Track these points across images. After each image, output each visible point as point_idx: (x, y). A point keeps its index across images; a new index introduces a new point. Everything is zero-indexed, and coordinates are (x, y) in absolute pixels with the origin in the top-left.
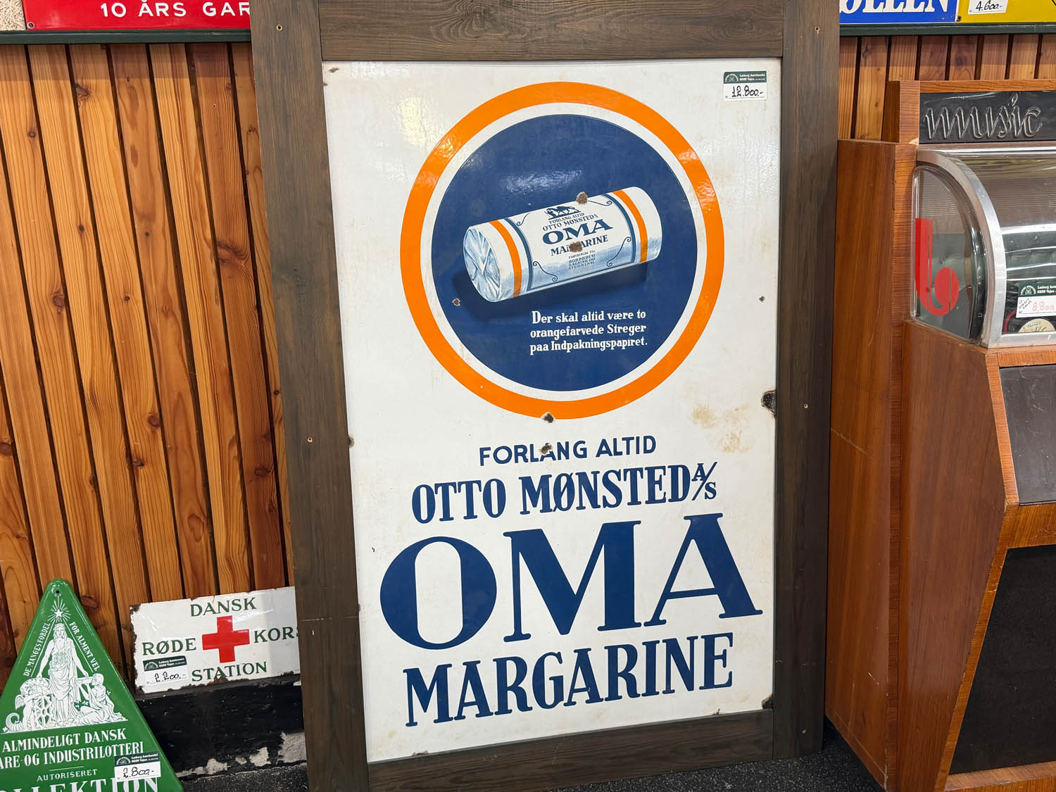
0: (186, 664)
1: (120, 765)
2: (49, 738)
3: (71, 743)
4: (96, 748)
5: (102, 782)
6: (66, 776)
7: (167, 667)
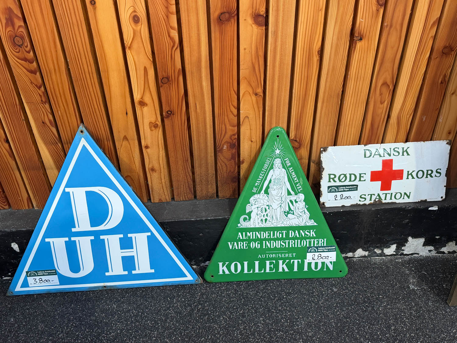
0: (357, 190)
1: (310, 252)
2: (267, 232)
3: (281, 236)
4: (296, 241)
5: (298, 262)
6: (276, 256)
7: (344, 191)
